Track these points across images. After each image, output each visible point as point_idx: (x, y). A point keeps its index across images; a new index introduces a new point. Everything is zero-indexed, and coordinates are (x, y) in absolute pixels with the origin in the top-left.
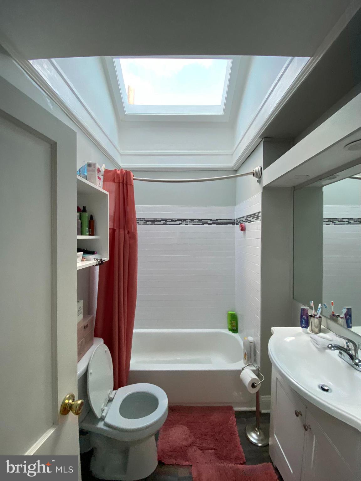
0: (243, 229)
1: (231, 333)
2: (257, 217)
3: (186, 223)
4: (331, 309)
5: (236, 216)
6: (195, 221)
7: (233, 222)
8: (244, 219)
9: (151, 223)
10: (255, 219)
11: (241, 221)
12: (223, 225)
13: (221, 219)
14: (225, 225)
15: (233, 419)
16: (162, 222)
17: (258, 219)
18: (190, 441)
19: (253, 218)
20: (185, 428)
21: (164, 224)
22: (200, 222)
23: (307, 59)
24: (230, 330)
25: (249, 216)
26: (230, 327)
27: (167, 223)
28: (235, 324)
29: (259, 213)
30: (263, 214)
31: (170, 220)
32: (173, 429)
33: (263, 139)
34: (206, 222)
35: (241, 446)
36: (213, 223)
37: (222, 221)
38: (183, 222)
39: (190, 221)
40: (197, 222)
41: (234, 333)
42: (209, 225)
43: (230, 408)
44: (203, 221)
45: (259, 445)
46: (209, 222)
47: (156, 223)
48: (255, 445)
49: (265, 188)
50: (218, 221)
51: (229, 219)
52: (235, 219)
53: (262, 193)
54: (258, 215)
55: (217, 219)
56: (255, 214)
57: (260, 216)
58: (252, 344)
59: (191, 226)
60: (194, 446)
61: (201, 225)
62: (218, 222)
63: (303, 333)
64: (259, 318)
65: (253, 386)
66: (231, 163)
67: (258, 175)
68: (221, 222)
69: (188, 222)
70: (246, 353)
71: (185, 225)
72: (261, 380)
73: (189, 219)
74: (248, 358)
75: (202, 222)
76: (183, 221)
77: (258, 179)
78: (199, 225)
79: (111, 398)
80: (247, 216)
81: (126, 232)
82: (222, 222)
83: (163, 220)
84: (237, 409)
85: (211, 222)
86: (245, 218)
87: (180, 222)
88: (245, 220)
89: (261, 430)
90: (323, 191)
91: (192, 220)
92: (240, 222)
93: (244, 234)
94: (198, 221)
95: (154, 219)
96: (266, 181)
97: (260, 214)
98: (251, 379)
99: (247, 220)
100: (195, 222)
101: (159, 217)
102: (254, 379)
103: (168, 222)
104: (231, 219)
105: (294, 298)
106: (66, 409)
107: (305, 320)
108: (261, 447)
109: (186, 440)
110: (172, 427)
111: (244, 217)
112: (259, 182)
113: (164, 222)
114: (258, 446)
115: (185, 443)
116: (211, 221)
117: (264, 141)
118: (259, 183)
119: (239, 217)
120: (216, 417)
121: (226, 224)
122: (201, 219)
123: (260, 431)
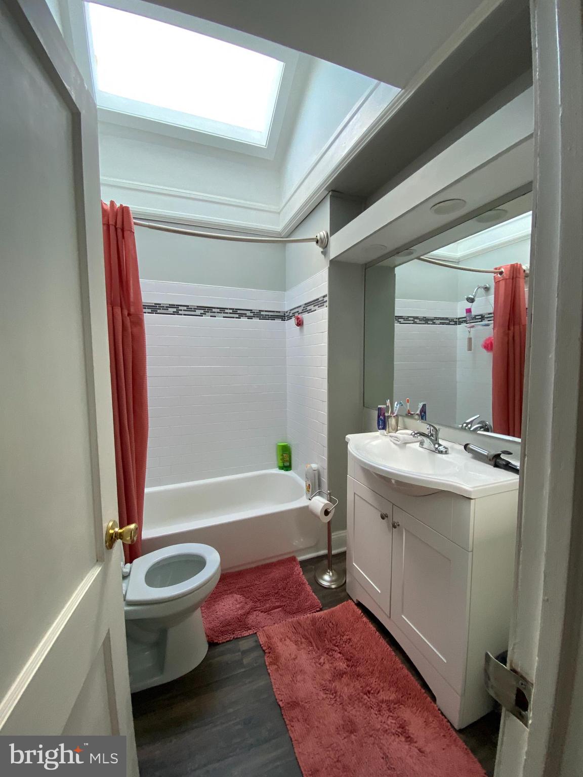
0: (300, 323)
1: (283, 472)
2: (321, 304)
3: (212, 314)
4: (407, 406)
5: (286, 307)
6: (226, 311)
7: (283, 317)
8: (300, 310)
9: (150, 311)
10: (319, 307)
11: (295, 313)
12: (269, 320)
13: (266, 311)
14: (271, 320)
15: (298, 569)
16: (171, 310)
17: (323, 305)
18: (248, 607)
19: (314, 306)
20: (238, 597)
21: (175, 314)
22: (234, 314)
23: (396, 91)
24: (282, 468)
25: (308, 304)
26: (281, 465)
27: (180, 312)
28: (288, 459)
29: (324, 297)
30: (330, 299)
31: (185, 308)
32: (220, 603)
33: (329, 192)
34: (244, 314)
35: (313, 594)
36: (255, 317)
37: (267, 313)
38: (207, 312)
39: (218, 310)
40: (230, 313)
41: (287, 470)
42: (248, 318)
43: (293, 559)
44: (239, 312)
45: (333, 586)
46: (248, 313)
47: (159, 311)
48: (329, 588)
49: (331, 261)
50: (262, 313)
51: (277, 312)
52: (284, 312)
53: (330, 269)
54: (323, 300)
55: (260, 311)
56: (318, 299)
57: (326, 301)
58: (316, 472)
59: (220, 319)
60: (255, 611)
61: (236, 318)
62: (262, 315)
63: (380, 435)
64: (325, 435)
65: (327, 513)
66: (279, 225)
67: (323, 244)
68: (265, 315)
69: (215, 312)
70: (309, 485)
71: (211, 316)
72: (334, 504)
73: (217, 308)
74: (312, 489)
75: (238, 314)
76: (207, 310)
77: (322, 250)
78: (234, 318)
79: (126, 572)
80: (305, 304)
81: (126, 313)
82: (267, 315)
83: (172, 306)
84: (301, 558)
85: (252, 315)
86: (302, 307)
87: (202, 311)
88: (303, 310)
89: (335, 571)
90: (396, 273)
91: (222, 310)
92: (294, 315)
93: (301, 330)
94: (231, 311)
95: (155, 304)
96: (334, 252)
97: (326, 299)
98: (323, 505)
99: (305, 311)
100: (227, 313)
101: (165, 301)
102: (326, 505)
103: (181, 310)
104: (280, 312)
105: (365, 405)
106: (112, 539)
107: (382, 420)
108: (336, 588)
109: (242, 608)
110: (218, 601)
111: (300, 306)
112: (324, 253)
113: (175, 310)
114: (332, 589)
115: (240, 612)
116: (251, 312)
117: (331, 196)
118: (323, 256)
119: (292, 308)
120: (276, 574)
121: (273, 318)
122: (236, 309)
123: (333, 571)
